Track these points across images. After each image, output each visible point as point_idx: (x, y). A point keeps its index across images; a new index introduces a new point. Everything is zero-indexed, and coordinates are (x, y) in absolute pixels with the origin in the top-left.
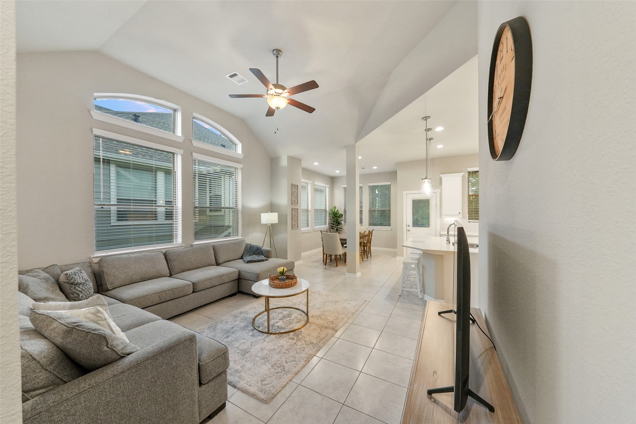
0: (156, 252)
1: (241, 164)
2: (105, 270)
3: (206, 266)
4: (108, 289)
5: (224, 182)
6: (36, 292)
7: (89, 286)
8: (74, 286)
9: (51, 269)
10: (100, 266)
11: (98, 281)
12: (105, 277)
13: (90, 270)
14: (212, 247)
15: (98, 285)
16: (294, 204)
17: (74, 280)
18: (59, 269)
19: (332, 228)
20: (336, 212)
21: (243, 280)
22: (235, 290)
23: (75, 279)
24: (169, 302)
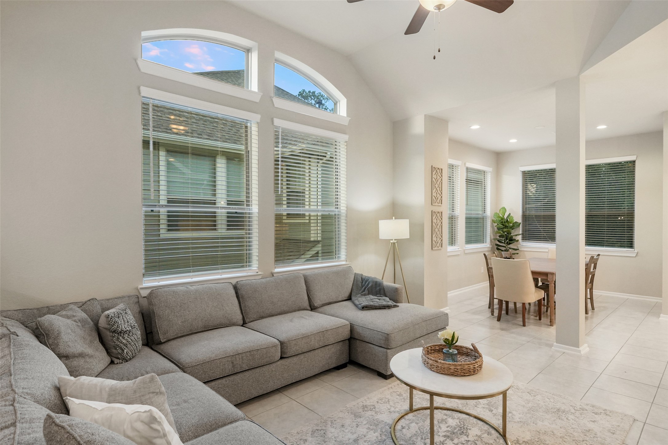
0: (223, 284)
1: (345, 133)
2: (156, 310)
3: (295, 311)
4: (161, 341)
5: (309, 168)
6: (70, 344)
7: (136, 337)
8: (117, 335)
9: (89, 305)
10: (150, 303)
11: (146, 325)
12: (156, 321)
13: (137, 309)
14: (303, 278)
15: (148, 332)
16: (435, 204)
17: (118, 326)
18: (99, 307)
19: (498, 249)
20: (505, 217)
21: (358, 341)
22: (344, 359)
23: (118, 324)
24: (247, 374)
